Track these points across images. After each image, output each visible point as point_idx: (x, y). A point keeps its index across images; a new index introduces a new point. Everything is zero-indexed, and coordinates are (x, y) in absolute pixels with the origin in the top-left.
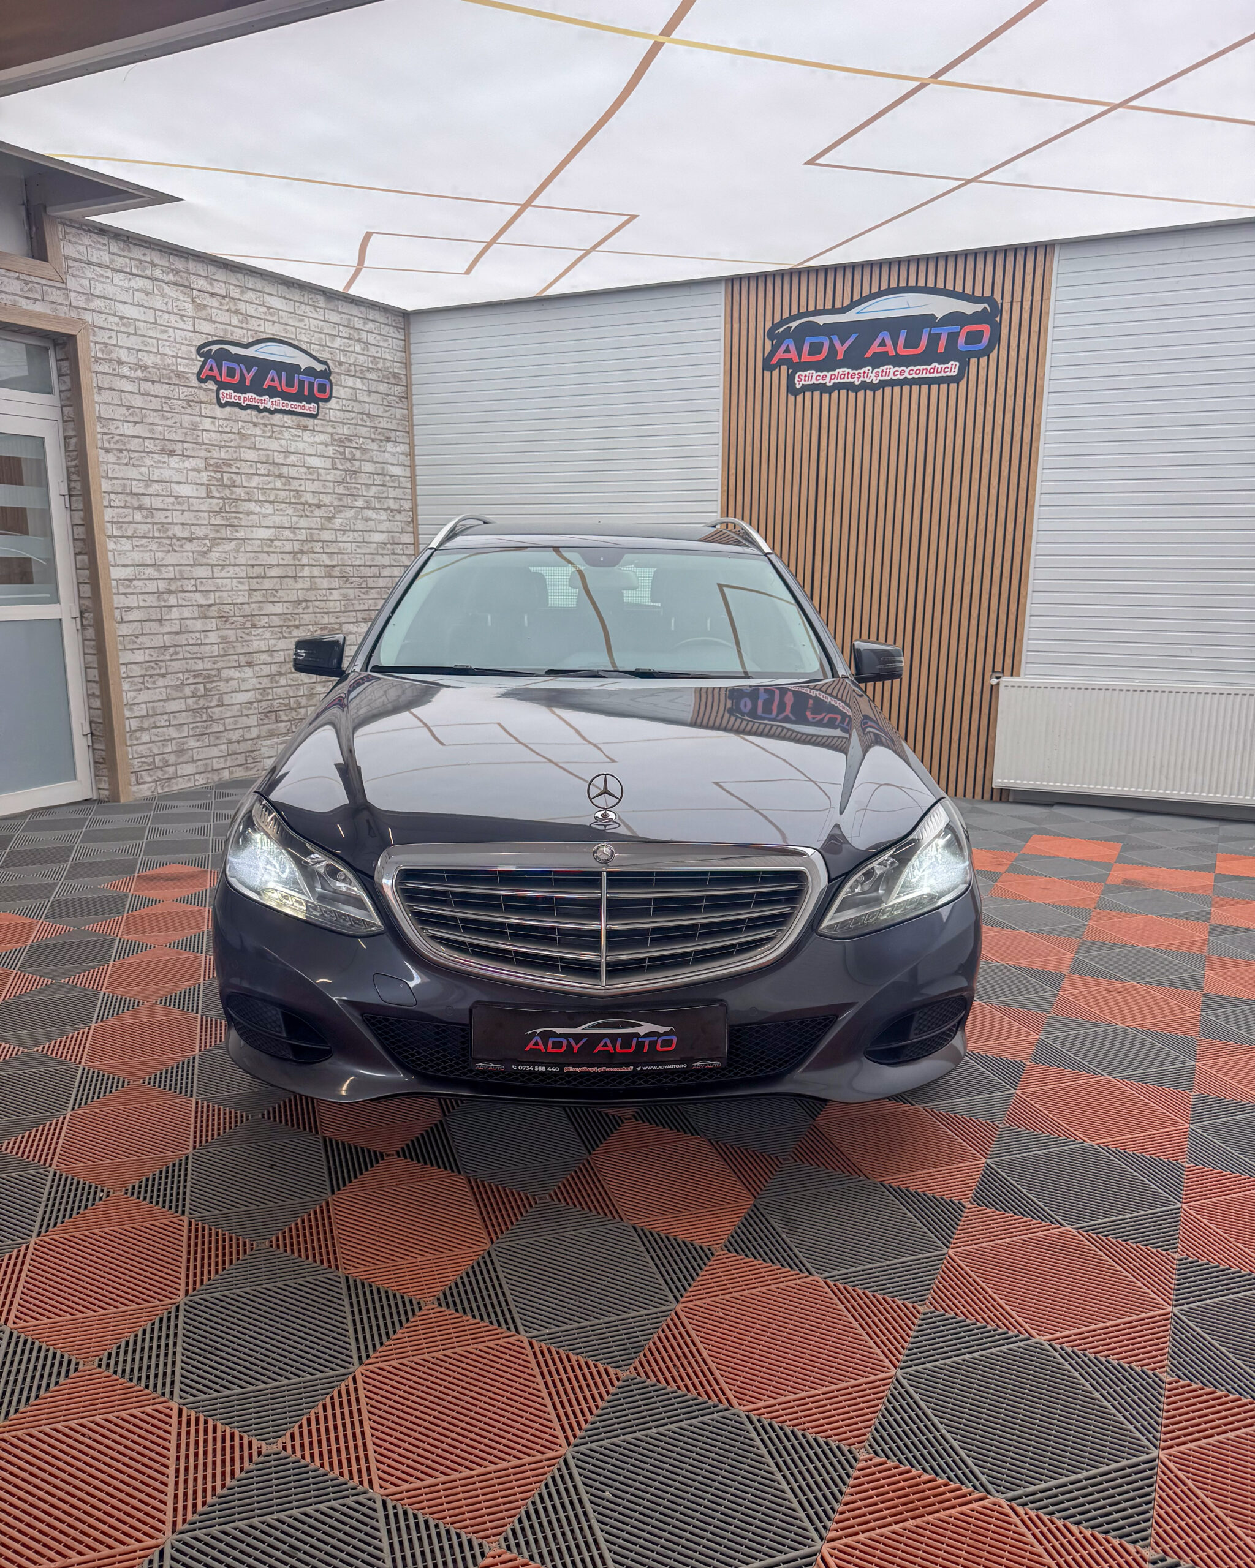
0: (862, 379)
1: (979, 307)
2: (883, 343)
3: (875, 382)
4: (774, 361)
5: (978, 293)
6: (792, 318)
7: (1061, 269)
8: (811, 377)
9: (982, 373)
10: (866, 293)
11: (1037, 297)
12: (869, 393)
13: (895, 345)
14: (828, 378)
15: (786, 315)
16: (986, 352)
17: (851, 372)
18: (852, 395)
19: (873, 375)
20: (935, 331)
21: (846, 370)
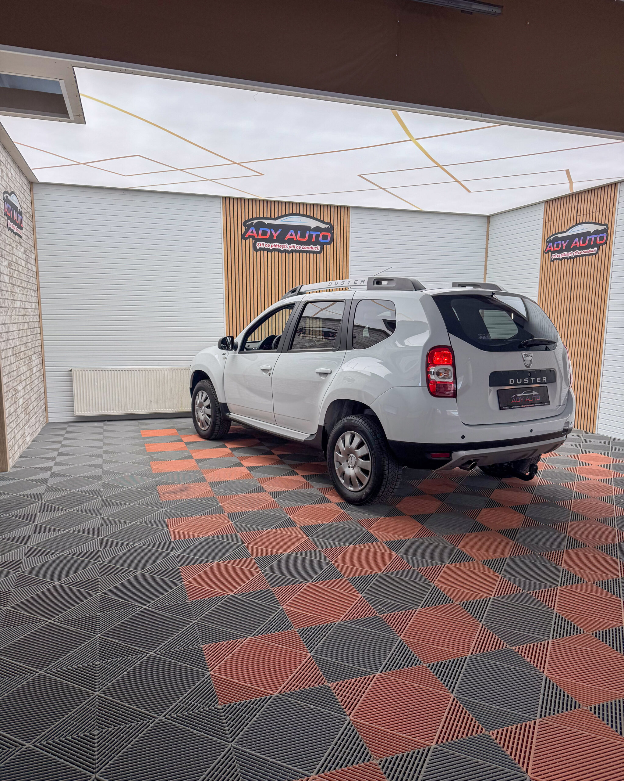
0: (284, 248)
1: (326, 226)
2: (291, 235)
3: (289, 250)
4: (247, 236)
5: (325, 221)
6: (253, 219)
7: (353, 216)
8: (264, 245)
9: (328, 251)
10: (284, 213)
11: (345, 225)
12: (287, 254)
13: (296, 236)
14: (270, 246)
15: (251, 217)
16: (329, 243)
17: (280, 245)
18: (280, 254)
19: (288, 247)
20: (311, 232)
21: (278, 244)
